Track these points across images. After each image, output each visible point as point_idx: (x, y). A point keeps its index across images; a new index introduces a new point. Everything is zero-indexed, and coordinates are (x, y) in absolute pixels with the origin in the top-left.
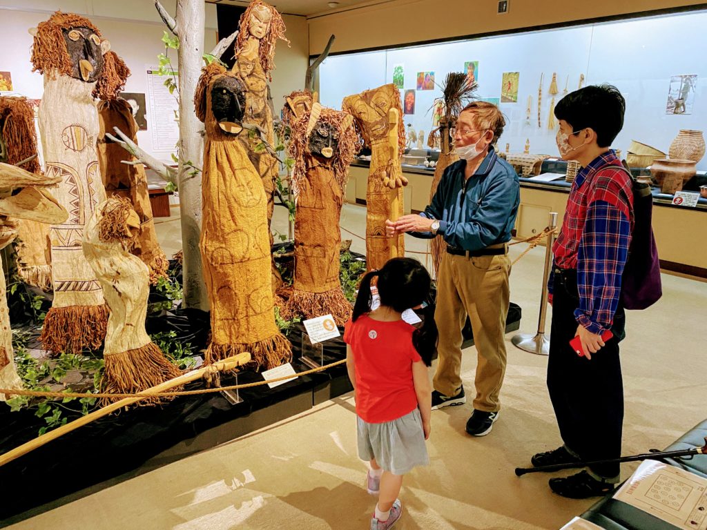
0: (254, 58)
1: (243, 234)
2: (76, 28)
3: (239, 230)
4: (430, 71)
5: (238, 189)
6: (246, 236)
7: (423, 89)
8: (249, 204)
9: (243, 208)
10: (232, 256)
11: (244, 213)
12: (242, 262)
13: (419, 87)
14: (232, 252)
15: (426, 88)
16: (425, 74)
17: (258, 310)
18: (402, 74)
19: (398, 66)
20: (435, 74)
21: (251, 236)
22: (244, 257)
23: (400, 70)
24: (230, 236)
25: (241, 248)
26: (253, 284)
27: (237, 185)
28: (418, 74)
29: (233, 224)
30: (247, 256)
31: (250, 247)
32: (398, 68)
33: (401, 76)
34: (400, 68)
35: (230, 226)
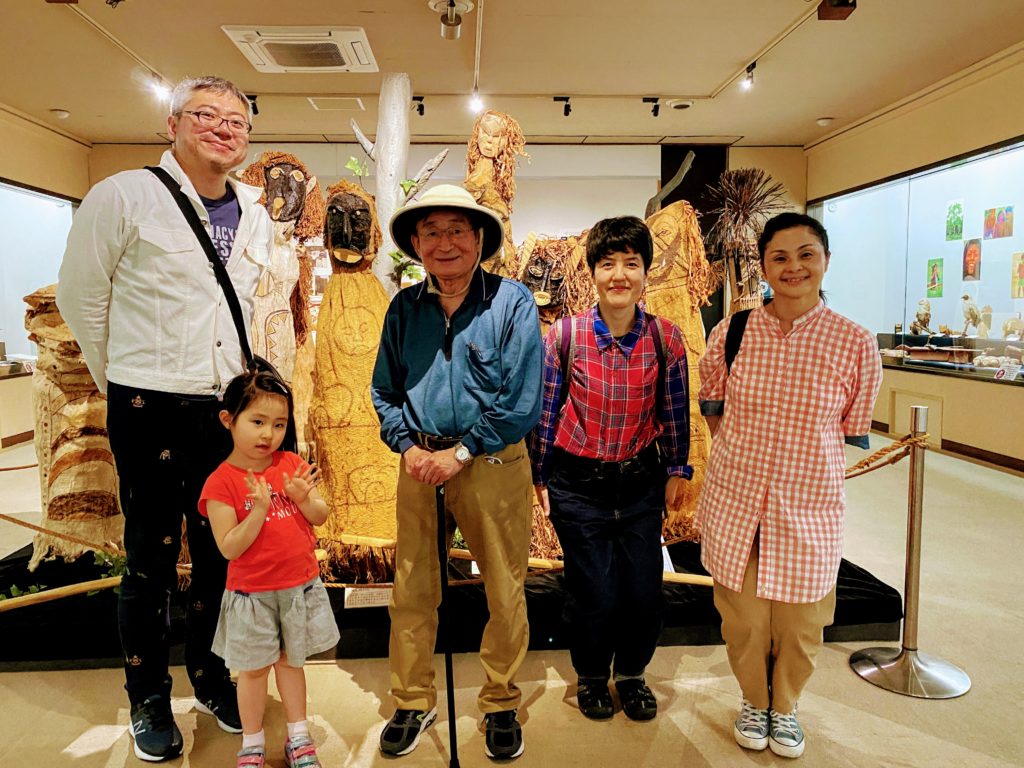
0: (485, 182)
1: (345, 390)
2: (278, 165)
3: (341, 384)
4: (1006, 206)
5: (343, 331)
6: (348, 393)
7: (994, 237)
8: (355, 352)
9: (347, 356)
10: (329, 417)
11: (347, 362)
12: (339, 427)
13: (986, 235)
14: (329, 413)
15: (998, 235)
16: (997, 212)
17: (361, 498)
18: (960, 215)
19: (953, 203)
20: (1014, 210)
21: (356, 395)
22: (342, 421)
23: (957, 210)
24: (329, 391)
25: (339, 408)
26: (354, 460)
27: (343, 326)
28: (986, 212)
29: (333, 376)
30: (347, 419)
31: (353, 409)
32: (955, 207)
33: (958, 218)
34: (957, 206)
35: (330, 378)
